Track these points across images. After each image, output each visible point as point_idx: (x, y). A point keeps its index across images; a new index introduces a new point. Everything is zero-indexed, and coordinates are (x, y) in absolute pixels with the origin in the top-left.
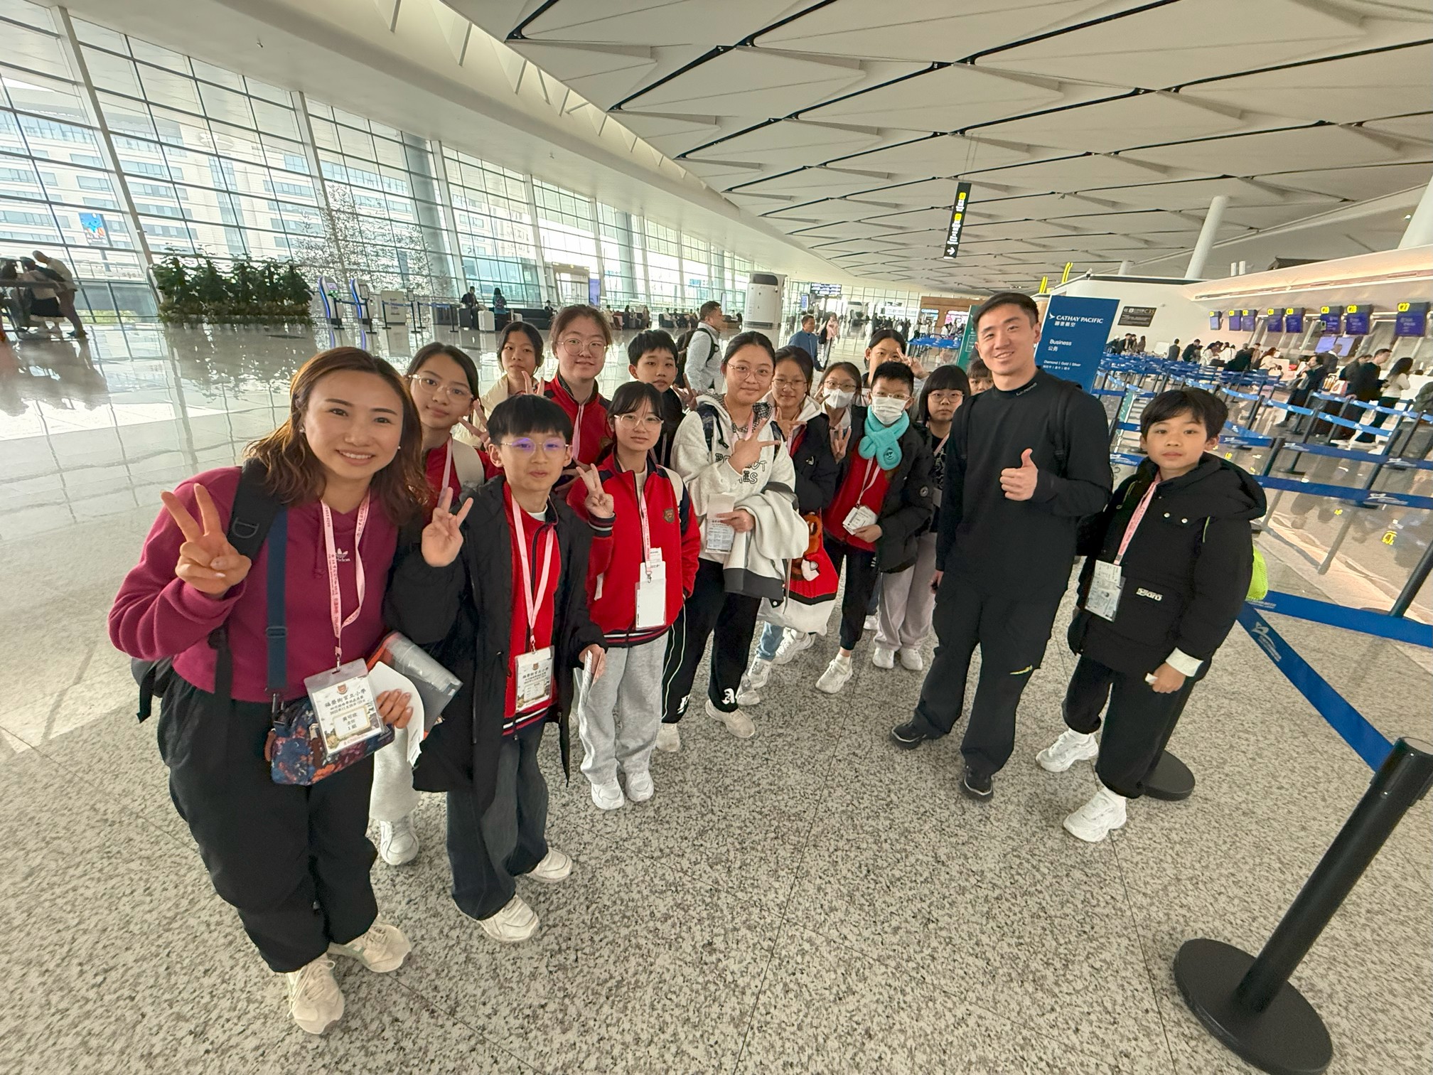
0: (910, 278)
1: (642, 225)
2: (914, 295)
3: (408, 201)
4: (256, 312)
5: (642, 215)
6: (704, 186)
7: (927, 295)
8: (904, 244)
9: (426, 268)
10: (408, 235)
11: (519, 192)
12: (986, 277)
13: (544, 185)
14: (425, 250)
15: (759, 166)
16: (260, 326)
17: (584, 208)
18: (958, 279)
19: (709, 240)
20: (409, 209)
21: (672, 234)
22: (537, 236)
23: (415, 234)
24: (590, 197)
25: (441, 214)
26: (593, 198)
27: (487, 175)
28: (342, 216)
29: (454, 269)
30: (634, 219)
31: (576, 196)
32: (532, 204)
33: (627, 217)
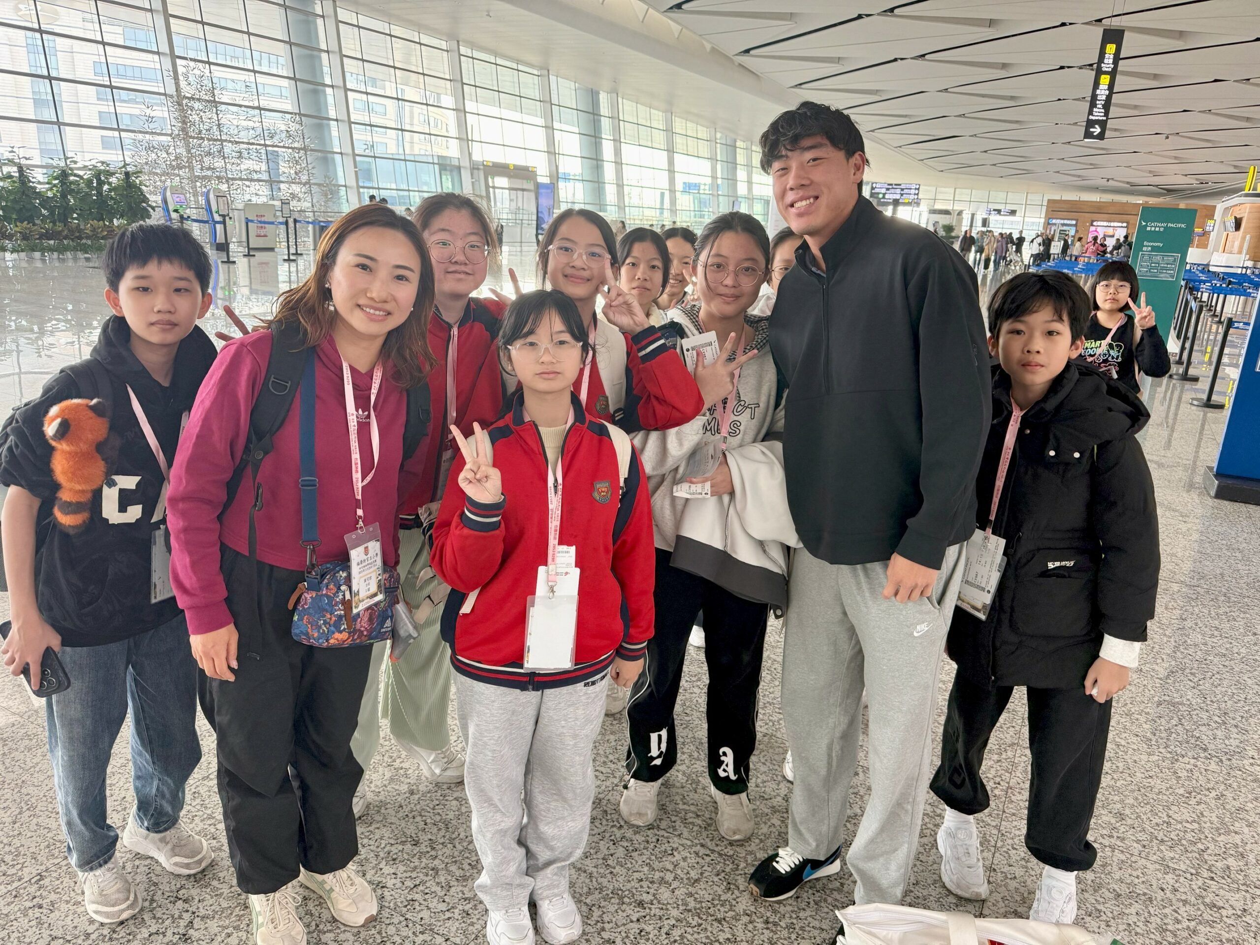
0: (1028, 172)
1: (615, 106)
2: (1036, 198)
3: (285, 83)
4: (76, 235)
5: (614, 92)
6: (708, 47)
7: (1057, 197)
8: (1017, 122)
9: (305, 172)
10: (283, 128)
11: (441, 64)
12: (1152, 168)
13: (476, 54)
14: (305, 149)
15: (791, 16)
16: (81, 255)
17: (531, 85)
18: (1107, 172)
19: (713, 124)
20: (285, 93)
21: (658, 119)
22: (462, 124)
23: (294, 127)
24: (541, 68)
25: (330, 100)
26: (545, 70)
27: (398, 43)
28: (197, 105)
29: (343, 173)
30: (603, 98)
31: (521, 68)
32: (458, 82)
33: (593, 96)
